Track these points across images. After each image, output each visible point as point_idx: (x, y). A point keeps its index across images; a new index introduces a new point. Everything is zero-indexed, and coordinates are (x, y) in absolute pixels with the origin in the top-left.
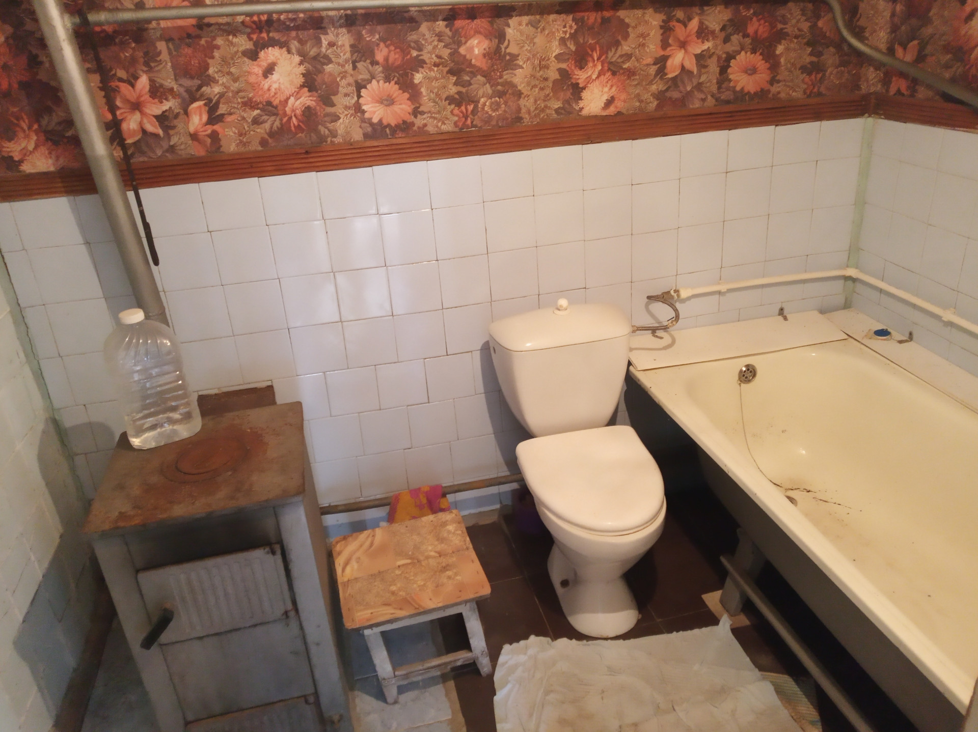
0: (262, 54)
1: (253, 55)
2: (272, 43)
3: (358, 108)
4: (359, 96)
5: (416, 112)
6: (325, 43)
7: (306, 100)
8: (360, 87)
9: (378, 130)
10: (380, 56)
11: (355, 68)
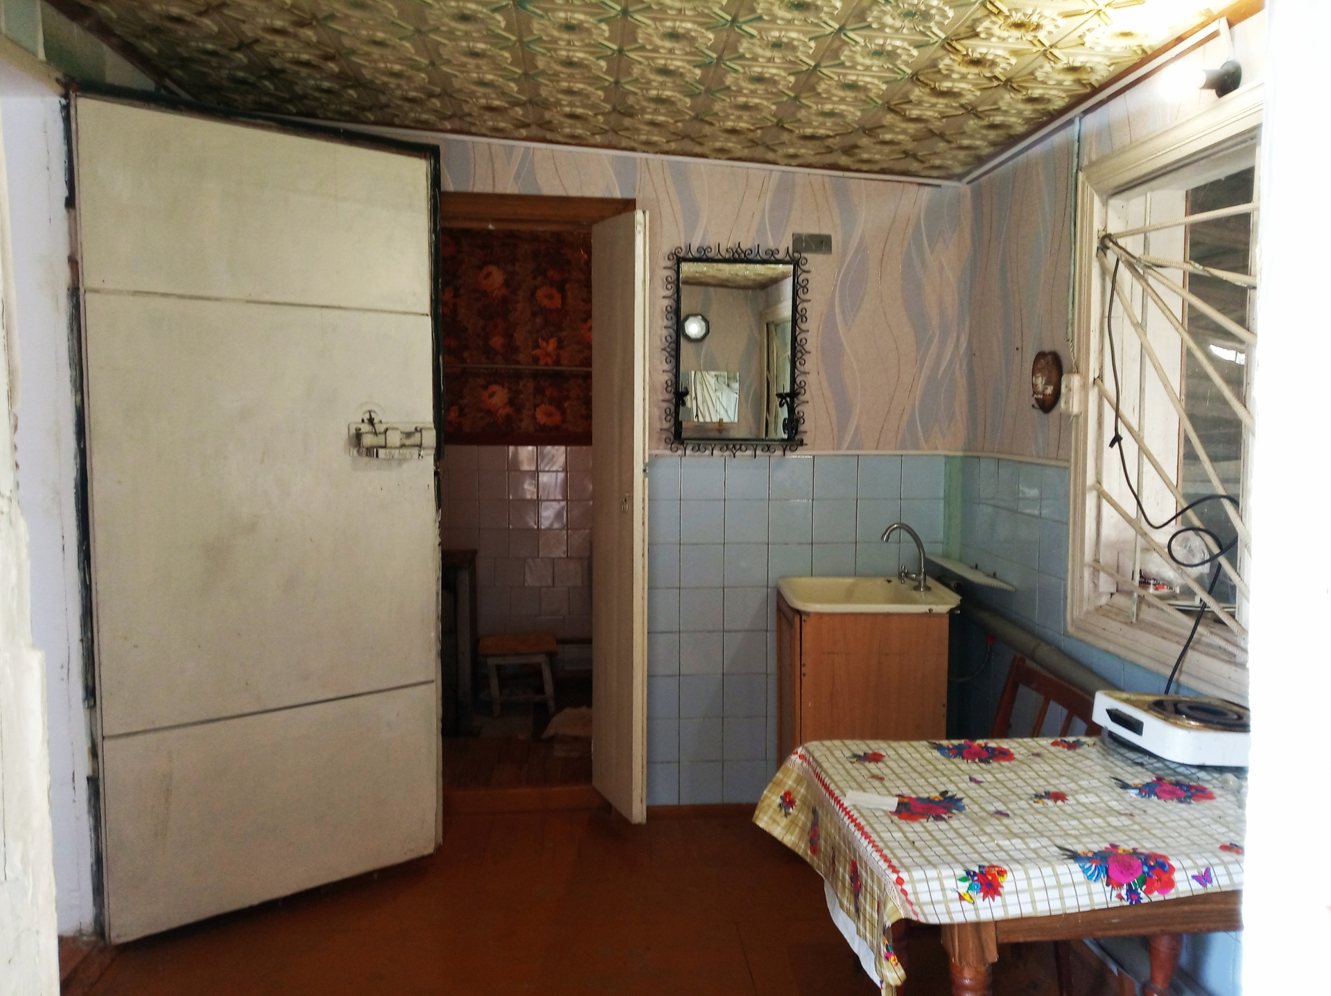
0: (490, 388)
1: (485, 387)
2: (496, 383)
3: (534, 417)
4: (535, 410)
5: (563, 421)
6: (521, 384)
7: (508, 410)
8: (536, 406)
9: (543, 428)
10: (548, 392)
11: (534, 397)
